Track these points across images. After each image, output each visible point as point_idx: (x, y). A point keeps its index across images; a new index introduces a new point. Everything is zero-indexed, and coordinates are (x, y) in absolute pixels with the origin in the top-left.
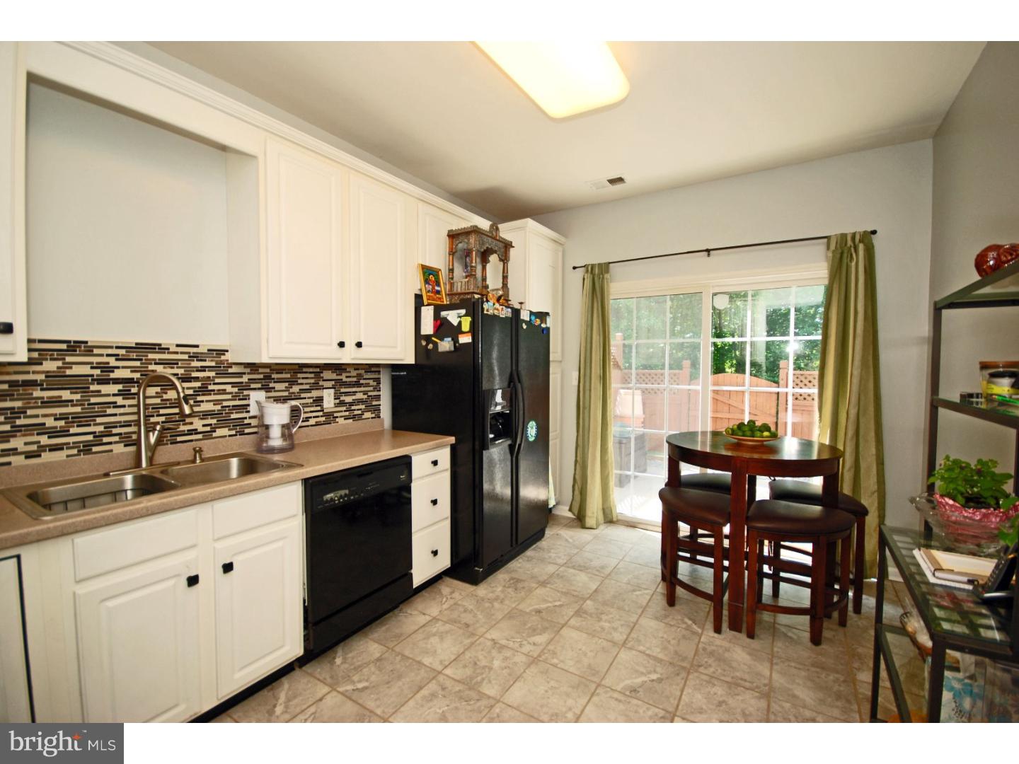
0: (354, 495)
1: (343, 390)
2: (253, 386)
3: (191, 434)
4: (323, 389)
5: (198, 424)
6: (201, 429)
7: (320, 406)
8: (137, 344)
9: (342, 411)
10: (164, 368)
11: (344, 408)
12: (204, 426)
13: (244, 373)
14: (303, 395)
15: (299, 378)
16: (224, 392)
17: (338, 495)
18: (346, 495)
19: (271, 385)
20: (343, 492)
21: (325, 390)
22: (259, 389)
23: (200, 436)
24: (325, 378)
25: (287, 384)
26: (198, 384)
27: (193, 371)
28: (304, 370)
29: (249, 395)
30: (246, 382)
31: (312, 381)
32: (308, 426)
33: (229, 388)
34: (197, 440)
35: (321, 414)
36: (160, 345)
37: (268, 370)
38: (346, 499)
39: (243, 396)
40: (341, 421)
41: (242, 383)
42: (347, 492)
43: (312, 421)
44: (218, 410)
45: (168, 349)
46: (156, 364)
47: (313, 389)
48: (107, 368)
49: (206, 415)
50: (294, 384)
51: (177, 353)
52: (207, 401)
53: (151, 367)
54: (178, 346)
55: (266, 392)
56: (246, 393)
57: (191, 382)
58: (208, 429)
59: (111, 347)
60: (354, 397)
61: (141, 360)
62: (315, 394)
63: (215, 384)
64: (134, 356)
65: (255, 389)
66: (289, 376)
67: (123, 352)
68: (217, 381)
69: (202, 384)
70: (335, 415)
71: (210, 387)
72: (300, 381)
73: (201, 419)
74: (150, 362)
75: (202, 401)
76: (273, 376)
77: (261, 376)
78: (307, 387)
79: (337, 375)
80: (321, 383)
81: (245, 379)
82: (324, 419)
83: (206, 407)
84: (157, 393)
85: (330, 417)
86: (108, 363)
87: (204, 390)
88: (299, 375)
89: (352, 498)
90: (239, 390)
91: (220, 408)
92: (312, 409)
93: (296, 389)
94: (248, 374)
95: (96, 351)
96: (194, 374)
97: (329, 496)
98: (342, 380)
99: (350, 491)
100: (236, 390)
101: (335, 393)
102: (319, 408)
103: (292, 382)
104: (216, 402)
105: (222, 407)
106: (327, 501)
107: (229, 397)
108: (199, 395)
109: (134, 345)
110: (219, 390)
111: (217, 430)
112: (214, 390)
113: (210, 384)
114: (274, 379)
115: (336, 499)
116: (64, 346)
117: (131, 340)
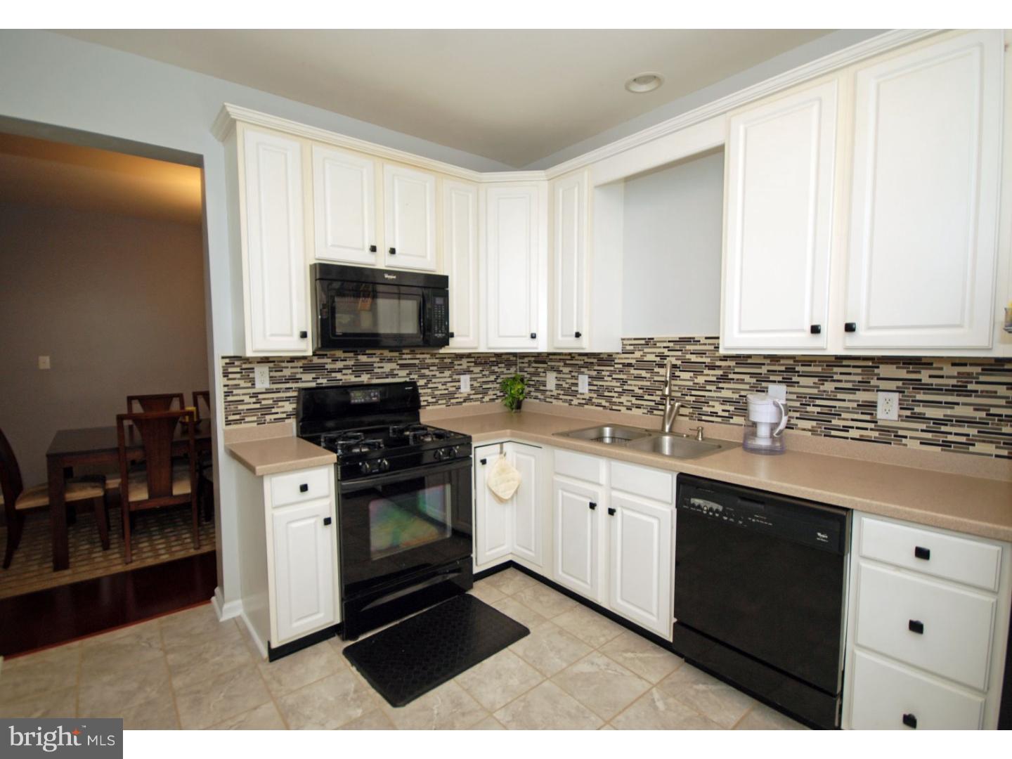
0: (729, 517)
1: (920, 397)
2: (772, 378)
3: (712, 416)
4: (877, 391)
5: (718, 408)
6: (720, 413)
7: (872, 414)
8: (680, 338)
9: (917, 430)
10: (697, 357)
11: (924, 427)
12: (723, 411)
13: (764, 364)
14: (840, 396)
15: (836, 373)
16: (742, 381)
17: (709, 506)
18: (717, 511)
19: (795, 379)
20: (715, 506)
21: (880, 393)
22: (779, 382)
23: (719, 419)
24: (881, 376)
25: (816, 380)
26: (720, 372)
27: (717, 360)
28: (845, 363)
29: (767, 388)
30: (765, 374)
31: (859, 378)
32: (847, 438)
33: (747, 378)
34: (717, 422)
35: (872, 426)
36: (694, 338)
37: (791, 362)
38: (717, 515)
39: (761, 388)
40: (915, 445)
41: (761, 374)
42: (721, 508)
43: (854, 433)
44: (736, 399)
45: (699, 341)
46: (691, 353)
47: (859, 390)
48: (663, 357)
49: (725, 401)
50: (826, 381)
51: (705, 344)
52: (727, 389)
53: (688, 356)
54: (707, 338)
55: (788, 386)
56: (764, 384)
57: (714, 369)
58: (726, 414)
59: (665, 342)
60: (949, 412)
61: (682, 350)
62: (862, 396)
63: (734, 373)
64: (678, 347)
65: (774, 382)
66: (819, 369)
67: (671, 345)
68: (737, 370)
69: (724, 373)
70: (901, 433)
71: (731, 376)
72: (836, 377)
73: (722, 404)
74: (687, 352)
75: (723, 388)
76: (797, 369)
77: (783, 368)
78: (849, 385)
79: (908, 372)
80: (874, 382)
81: (764, 370)
82: (876, 434)
83: (726, 394)
84: (691, 377)
85: (889, 435)
86: (663, 353)
87: (724, 378)
88: (835, 370)
89: (725, 518)
90: (757, 381)
91: (738, 397)
92: (856, 416)
93: (829, 386)
94: (768, 364)
95: (658, 345)
96: (718, 363)
97: (697, 501)
98: (920, 380)
99: (724, 509)
100: (754, 380)
101: (900, 400)
102: (867, 417)
103: (824, 378)
104: (735, 391)
105: (740, 396)
106: (693, 505)
107: (747, 387)
108: (721, 382)
109: (678, 340)
110: (738, 380)
111: (734, 417)
112: (733, 379)
113: (731, 373)
114: (798, 372)
115: (705, 508)
116: (643, 342)
117: (676, 335)
